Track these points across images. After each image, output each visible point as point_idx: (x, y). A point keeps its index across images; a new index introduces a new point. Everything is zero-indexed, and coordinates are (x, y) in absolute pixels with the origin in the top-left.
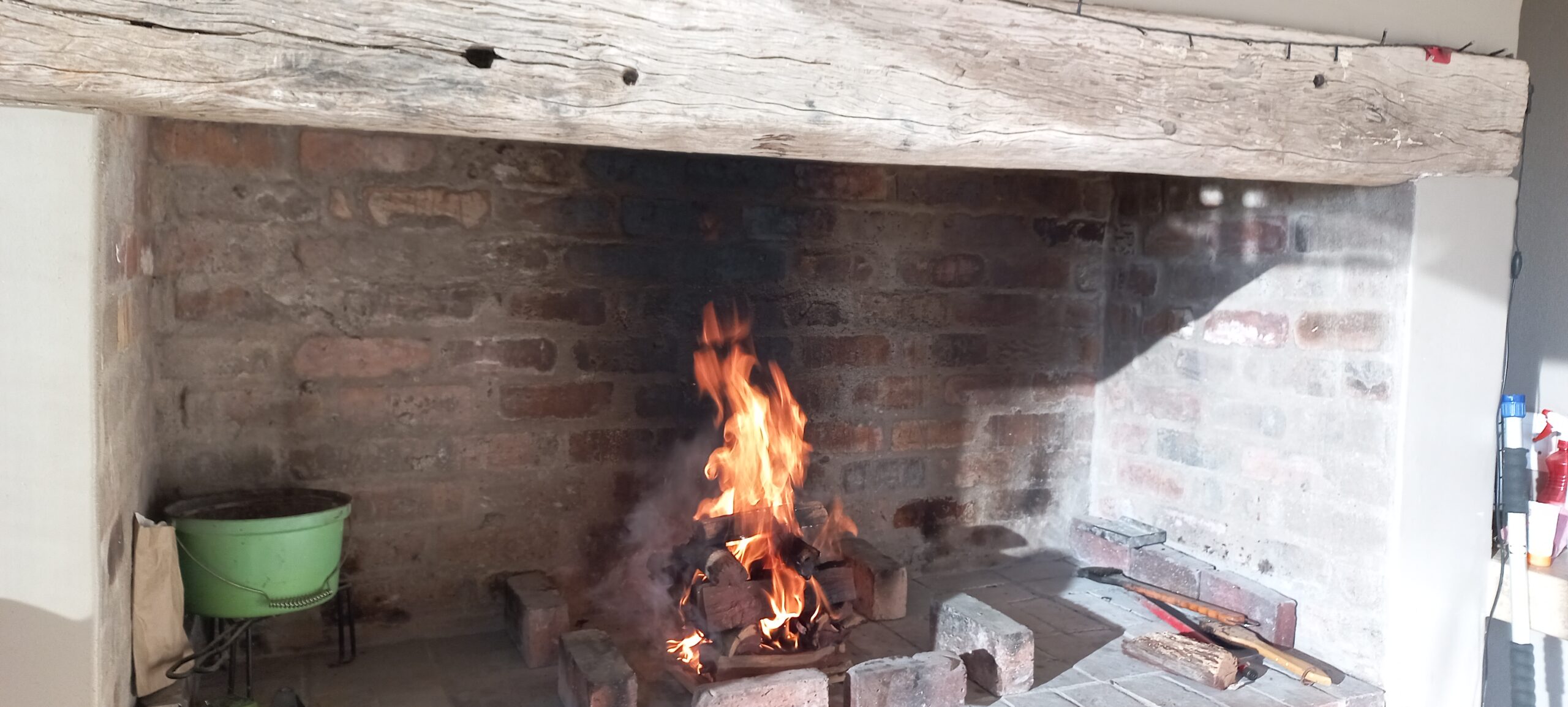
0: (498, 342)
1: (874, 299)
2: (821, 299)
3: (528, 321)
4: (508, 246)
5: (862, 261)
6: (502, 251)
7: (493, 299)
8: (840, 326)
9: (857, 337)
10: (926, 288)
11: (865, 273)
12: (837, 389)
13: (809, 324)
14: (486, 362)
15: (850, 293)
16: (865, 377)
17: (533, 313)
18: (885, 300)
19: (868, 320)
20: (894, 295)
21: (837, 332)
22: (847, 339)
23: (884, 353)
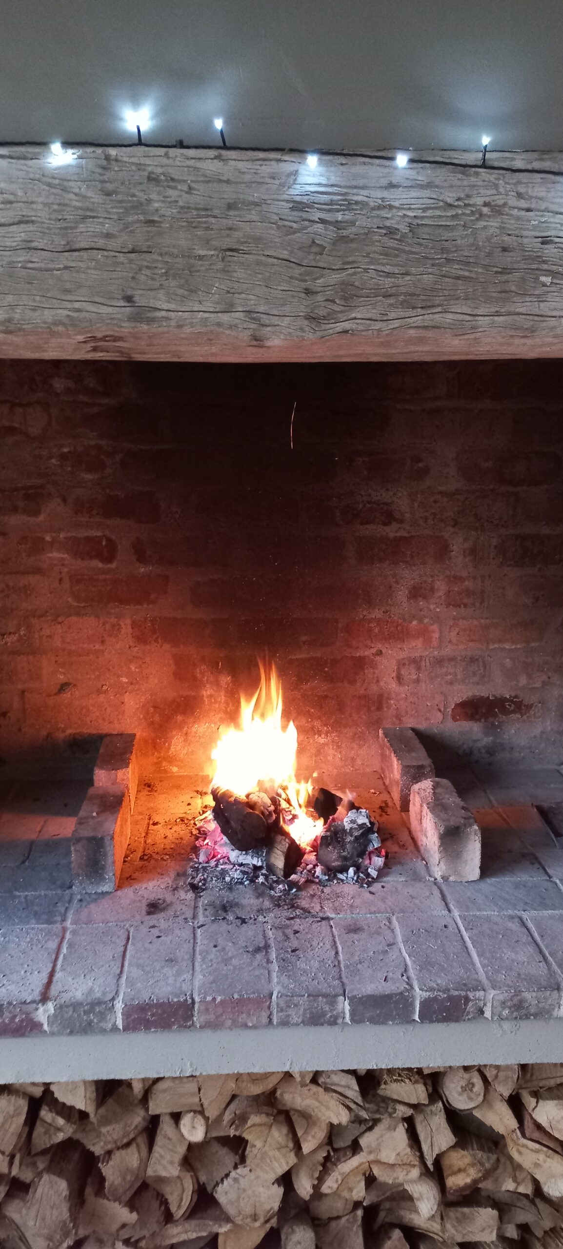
0: (65, 538)
1: (432, 499)
2: (375, 499)
3: (91, 520)
4: (69, 452)
5: (419, 460)
6: (64, 457)
7: (59, 500)
8: (394, 526)
9: (412, 537)
10: (491, 487)
11: (424, 473)
12: (390, 587)
13: (362, 524)
14: (55, 554)
15: (405, 493)
16: (421, 576)
17: (94, 512)
18: (445, 500)
19: (426, 519)
20: (454, 494)
21: (392, 531)
22: (402, 538)
23: (443, 551)
